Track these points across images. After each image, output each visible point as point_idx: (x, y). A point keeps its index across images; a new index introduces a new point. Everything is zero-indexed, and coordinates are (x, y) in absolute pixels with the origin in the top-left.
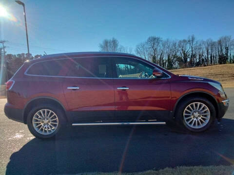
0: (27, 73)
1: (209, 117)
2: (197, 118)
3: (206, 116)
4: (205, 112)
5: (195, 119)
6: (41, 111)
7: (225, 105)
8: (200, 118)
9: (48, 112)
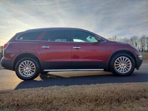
0: (17, 39)
1: (131, 66)
2: (123, 67)
3: (129, 65)
4: (128, 63)
5: (122, 68)
6: (25, 62)
7: (141, 59)
8: (125, 67)
9: (30, 63)
